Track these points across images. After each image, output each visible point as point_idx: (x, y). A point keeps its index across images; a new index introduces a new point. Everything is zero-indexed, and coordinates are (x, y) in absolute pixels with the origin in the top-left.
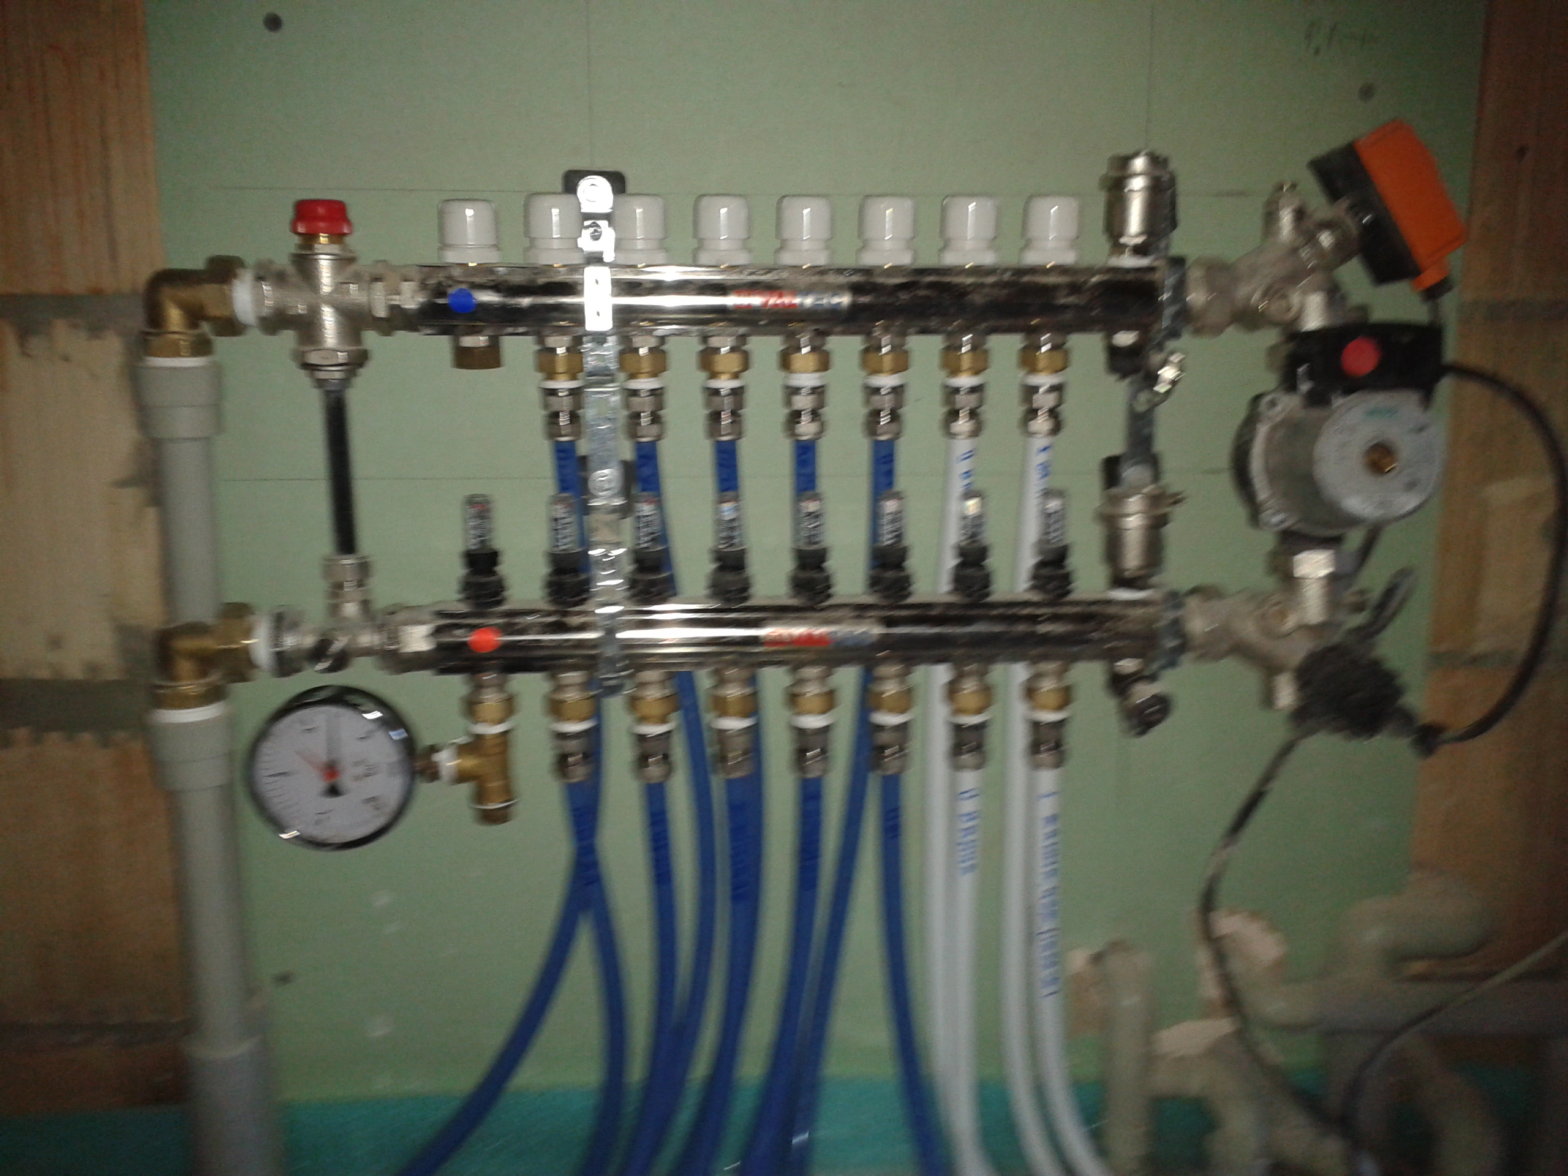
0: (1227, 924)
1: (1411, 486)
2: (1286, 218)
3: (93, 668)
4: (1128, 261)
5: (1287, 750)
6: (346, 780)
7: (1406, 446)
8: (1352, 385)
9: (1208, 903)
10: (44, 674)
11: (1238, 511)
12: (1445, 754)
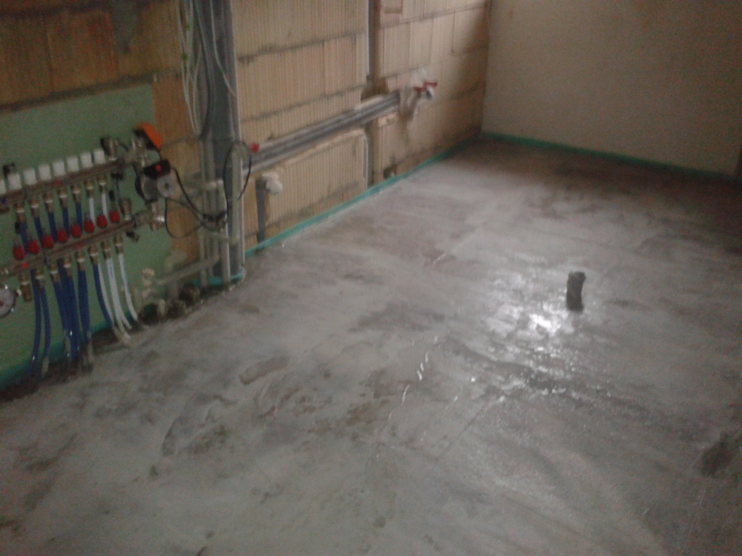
0: (146, 270)
1: (172, 189)
2: (133, 143)
4: (113, 159)
6: (3, 303)
7: (170, 183)
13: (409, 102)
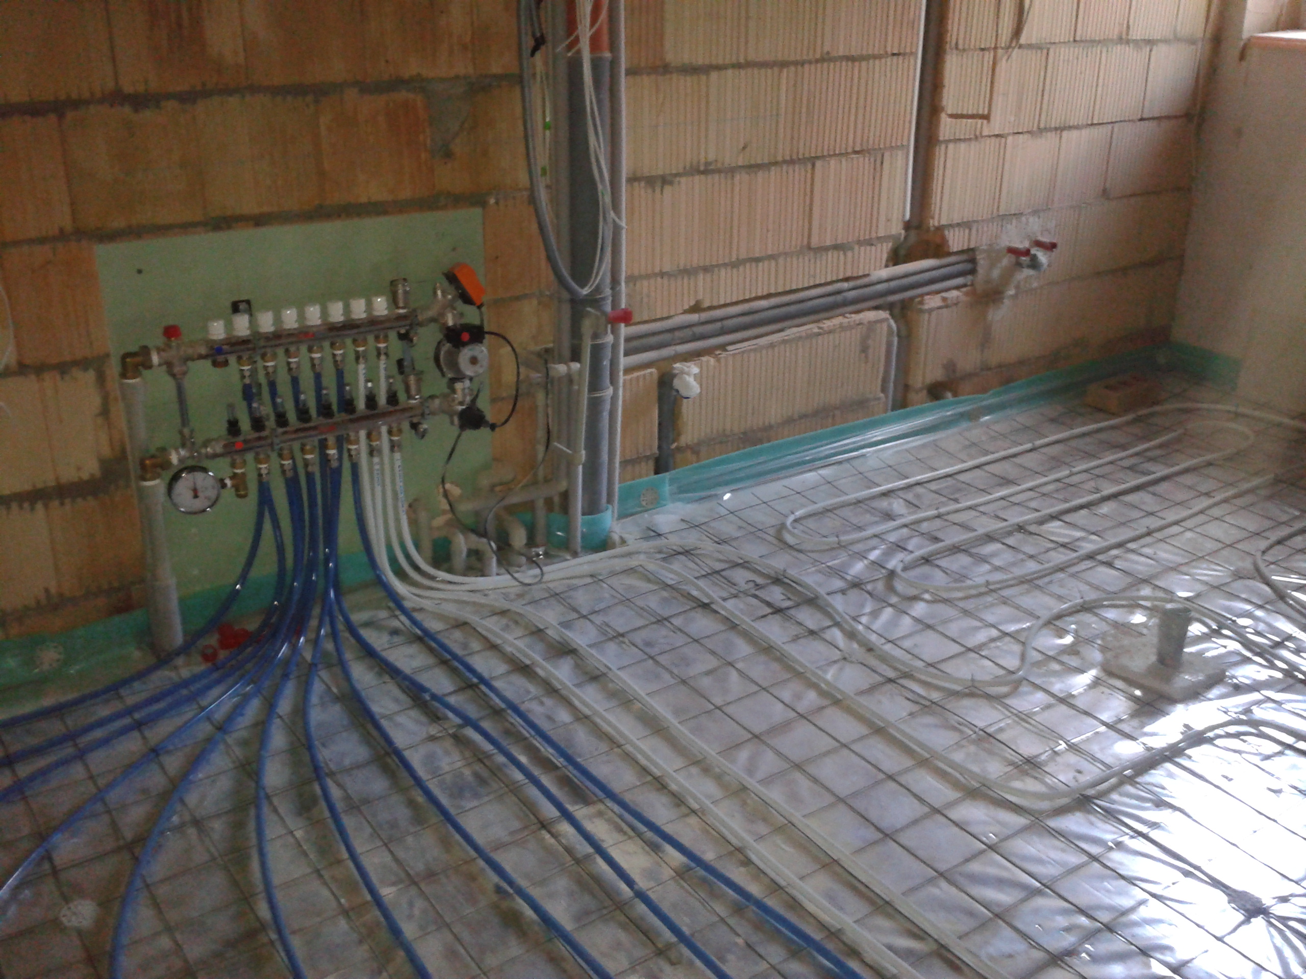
0: (448, 486)
1: (481, 366)
2: (439, 293)
3: (92, 475)
4: (401, 311)
5: (459, 436)
6: (200, 494)
7: (480, 357)
8: (464, 344)
9: (443, 482)
10: (76, 480)
11: (438, 373)
12: (497, 430)
13: (996, 273)
